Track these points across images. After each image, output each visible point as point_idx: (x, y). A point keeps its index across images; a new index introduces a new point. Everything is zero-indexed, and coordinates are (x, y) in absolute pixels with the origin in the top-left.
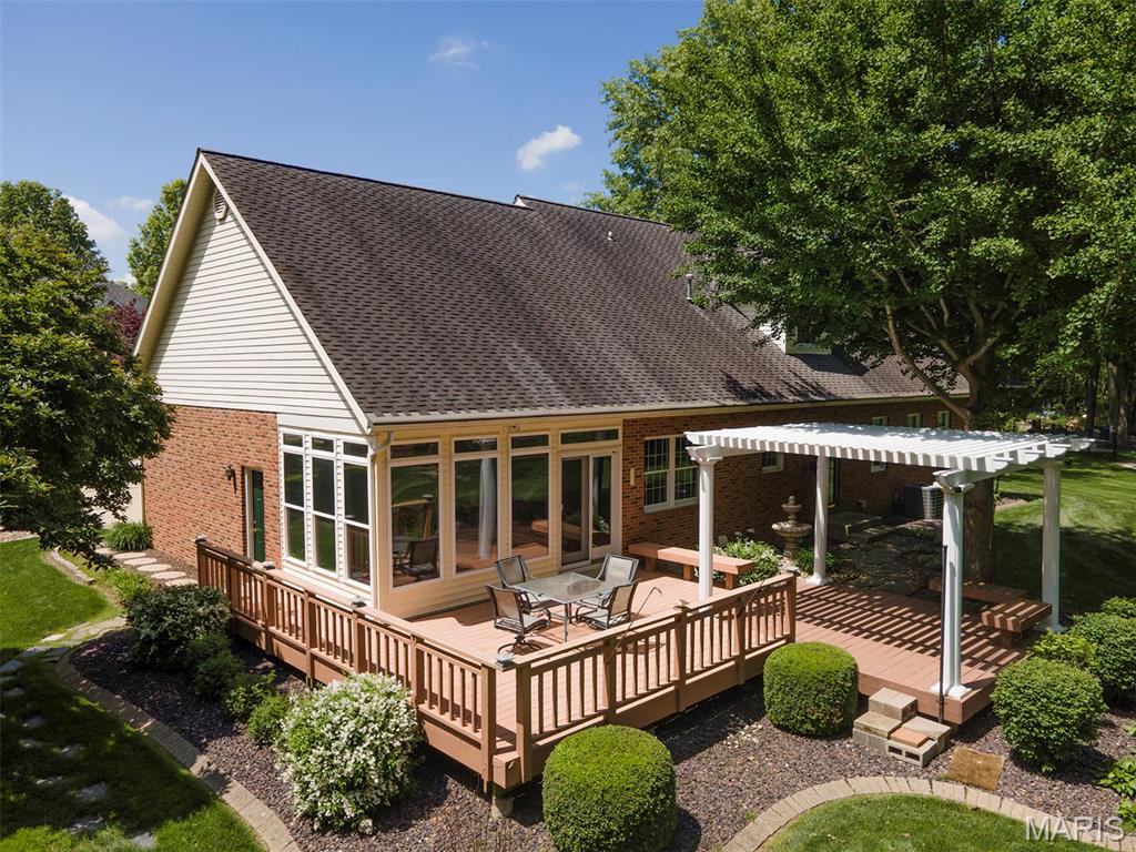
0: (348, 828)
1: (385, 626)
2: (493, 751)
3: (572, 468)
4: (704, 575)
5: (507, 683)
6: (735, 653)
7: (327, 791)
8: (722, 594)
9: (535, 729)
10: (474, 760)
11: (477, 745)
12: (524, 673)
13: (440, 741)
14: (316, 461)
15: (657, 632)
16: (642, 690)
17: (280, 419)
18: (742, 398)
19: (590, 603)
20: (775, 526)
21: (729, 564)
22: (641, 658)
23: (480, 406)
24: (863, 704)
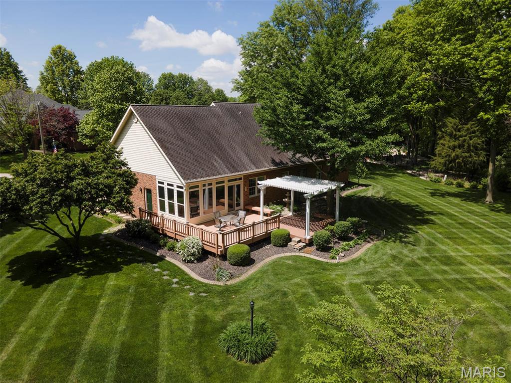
0: (192, 262)
1: (192, 226)
2: (218, 249)
3: (231, 188)
4: (262, 213)
5: (220, 236)
6: (265, 231)
7: (188, 256)
8: (266, 218)
9: (225, 245)
10: (214, 251)
11: (215, 248)
12: (223, 235)
13: (207, 248)
14: (168, 189)
15: (248, 227)
16: (245, 238)
17: (157, 177)
18: (276, 166)
19: (235, 221)
20: (284, 200)
21: (268, 210)
22: (245, 233)
23: (209, 176)
24: (290, 240)
